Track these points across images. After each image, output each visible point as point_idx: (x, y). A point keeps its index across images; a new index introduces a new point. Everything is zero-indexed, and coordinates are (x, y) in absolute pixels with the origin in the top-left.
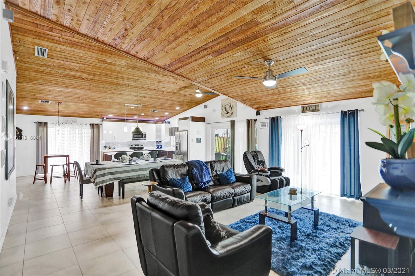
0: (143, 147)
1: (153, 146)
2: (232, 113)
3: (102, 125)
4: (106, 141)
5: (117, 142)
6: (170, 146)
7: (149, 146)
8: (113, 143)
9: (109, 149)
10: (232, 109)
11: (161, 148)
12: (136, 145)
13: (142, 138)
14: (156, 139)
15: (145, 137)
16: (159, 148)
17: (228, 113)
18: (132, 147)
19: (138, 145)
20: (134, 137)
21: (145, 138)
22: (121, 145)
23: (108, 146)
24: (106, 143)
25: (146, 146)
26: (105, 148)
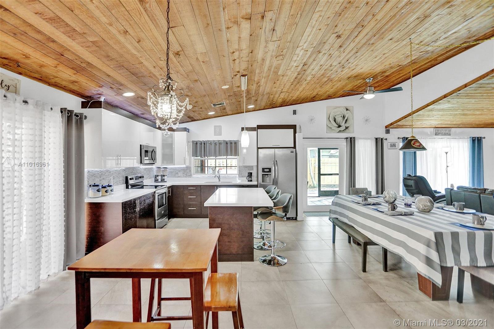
2: (347, 128)
6: (190, 176)
10: (348, 122)
13: (151, 162)
14: (163, 162)
17: (340, 126)
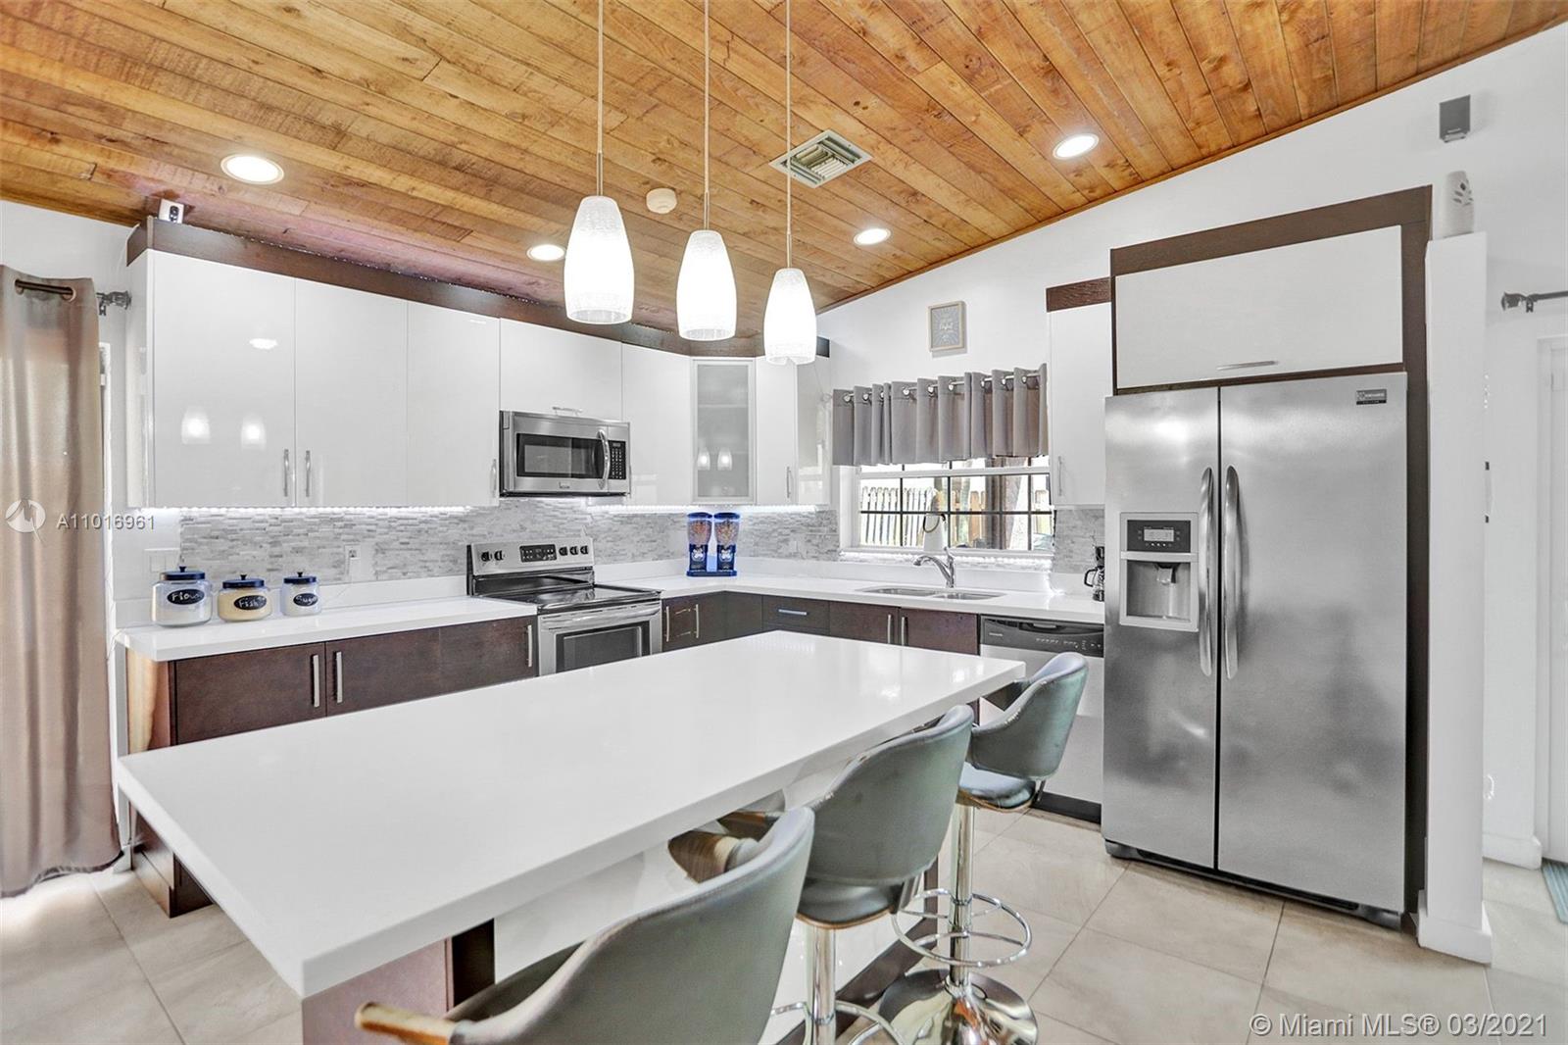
0: (588, 570)
1: (660, 557)
3: (123, 299)
4: (195, 512)
5: (331, 520)
6: (833, 553)
7: (634, 558)
8: (278, 534)
9: (243, 604)
11: (726, 569)
12: (530, 553)
13: (590, 484)
14: (702, 492)
15: (620, 471)
16: (712, 566)
18: (493, 568)
19: (545, 551)
20: (521, 471)
21: (615, 485)
22: (380, 549)
23: (216, 567)
24: (194, 533)
25: (613, 557)
26: (176, 599)
